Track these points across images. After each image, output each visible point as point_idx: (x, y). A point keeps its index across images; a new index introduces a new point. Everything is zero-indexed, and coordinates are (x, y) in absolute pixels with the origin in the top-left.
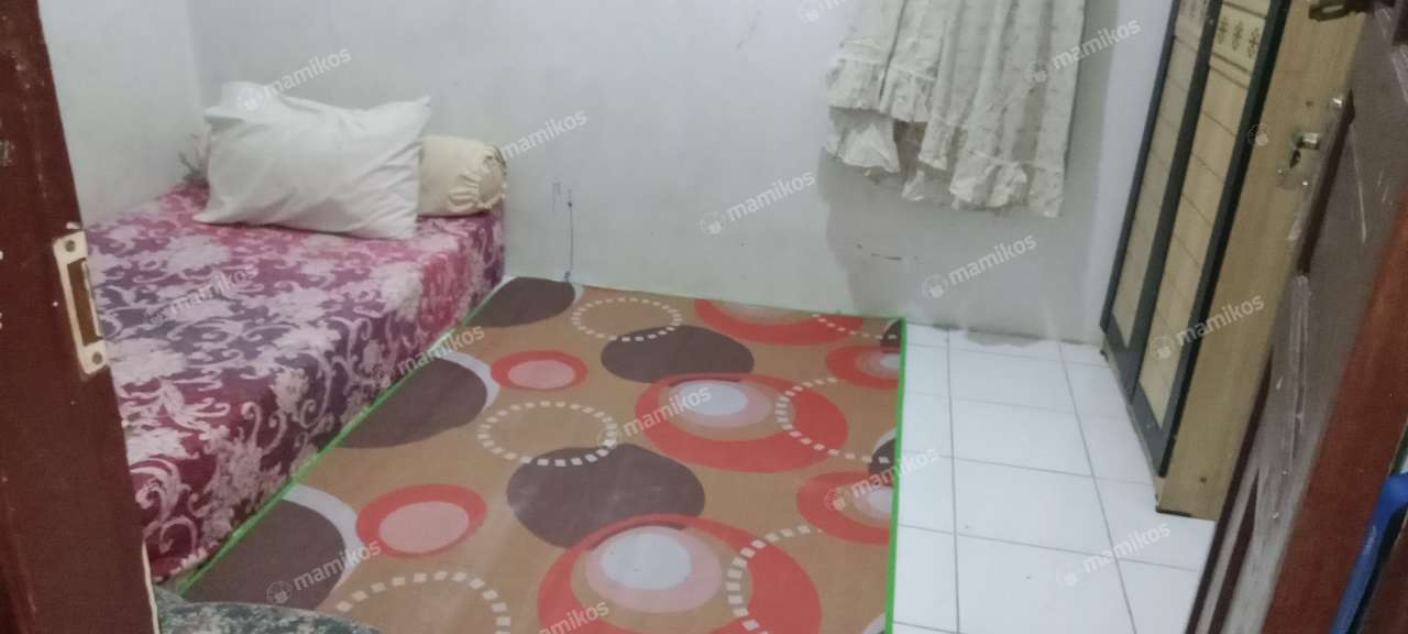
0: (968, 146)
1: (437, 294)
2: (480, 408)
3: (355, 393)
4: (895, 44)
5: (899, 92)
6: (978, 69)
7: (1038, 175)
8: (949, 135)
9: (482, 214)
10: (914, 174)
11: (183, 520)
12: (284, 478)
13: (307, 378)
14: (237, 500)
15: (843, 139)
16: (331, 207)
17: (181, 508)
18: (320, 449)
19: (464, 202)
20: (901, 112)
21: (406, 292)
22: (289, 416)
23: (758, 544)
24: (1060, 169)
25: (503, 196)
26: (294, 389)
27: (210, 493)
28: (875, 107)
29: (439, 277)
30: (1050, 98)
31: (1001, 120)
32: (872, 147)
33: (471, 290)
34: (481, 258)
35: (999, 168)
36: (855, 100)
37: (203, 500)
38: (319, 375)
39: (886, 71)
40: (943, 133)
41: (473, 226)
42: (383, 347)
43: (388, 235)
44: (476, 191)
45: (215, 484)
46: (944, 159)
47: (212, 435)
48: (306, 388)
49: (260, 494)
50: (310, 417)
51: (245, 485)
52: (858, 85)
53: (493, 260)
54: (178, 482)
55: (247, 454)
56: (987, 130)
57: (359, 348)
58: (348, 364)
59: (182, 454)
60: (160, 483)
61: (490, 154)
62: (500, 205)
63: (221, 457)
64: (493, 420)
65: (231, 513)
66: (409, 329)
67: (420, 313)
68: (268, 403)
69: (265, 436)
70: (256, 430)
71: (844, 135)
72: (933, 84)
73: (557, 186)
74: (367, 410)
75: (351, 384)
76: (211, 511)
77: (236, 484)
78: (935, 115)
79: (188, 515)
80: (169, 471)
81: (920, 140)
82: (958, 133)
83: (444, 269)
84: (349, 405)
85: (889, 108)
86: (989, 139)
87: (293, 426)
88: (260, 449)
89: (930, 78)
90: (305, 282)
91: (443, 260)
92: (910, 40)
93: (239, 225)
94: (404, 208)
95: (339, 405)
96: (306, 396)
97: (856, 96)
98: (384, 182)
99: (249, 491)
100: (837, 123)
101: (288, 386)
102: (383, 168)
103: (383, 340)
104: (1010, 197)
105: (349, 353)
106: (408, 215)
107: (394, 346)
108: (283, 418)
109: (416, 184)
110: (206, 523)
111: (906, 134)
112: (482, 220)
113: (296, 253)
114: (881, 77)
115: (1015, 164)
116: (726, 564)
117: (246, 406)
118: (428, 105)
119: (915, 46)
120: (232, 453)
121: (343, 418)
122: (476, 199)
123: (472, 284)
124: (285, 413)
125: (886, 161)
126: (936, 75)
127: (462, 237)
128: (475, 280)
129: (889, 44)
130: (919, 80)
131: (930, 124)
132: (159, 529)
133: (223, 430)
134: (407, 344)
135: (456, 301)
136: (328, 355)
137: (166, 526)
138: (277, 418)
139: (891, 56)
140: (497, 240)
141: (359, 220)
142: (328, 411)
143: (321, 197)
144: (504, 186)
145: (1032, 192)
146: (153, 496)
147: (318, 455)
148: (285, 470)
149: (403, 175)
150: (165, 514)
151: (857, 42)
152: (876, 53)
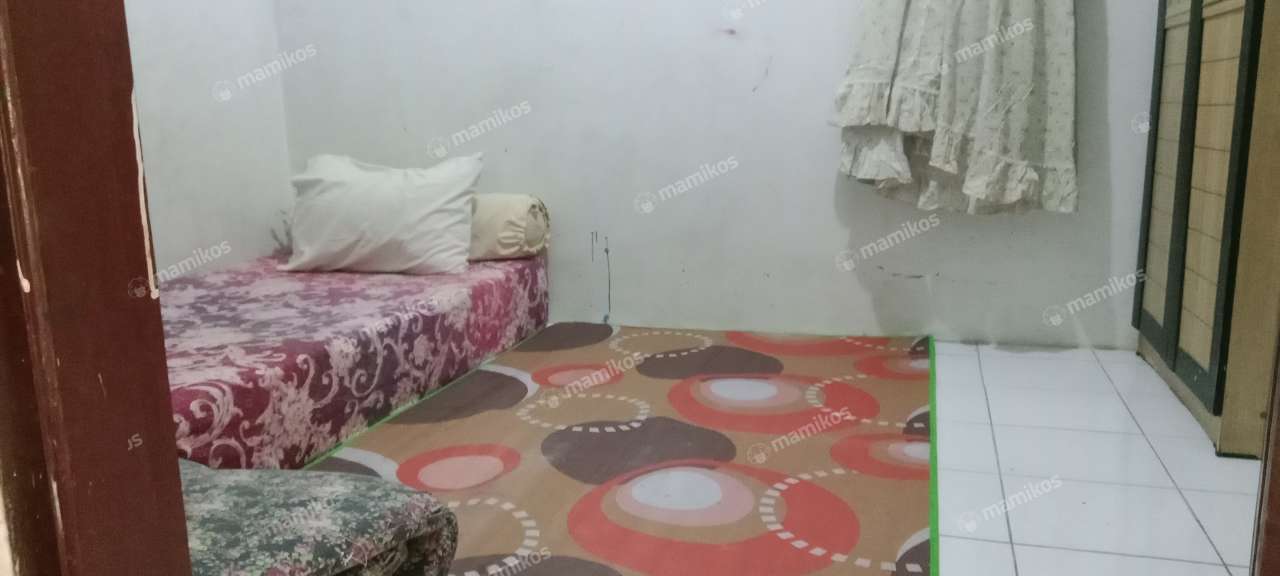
0: (976, 146)
1: (484, 314)
2: (522, 397)
3: (405, 379)
4: (897, 64)
5: (904, 107)
6: (978, 79)
7: (1050, 176)
8: (956, 141)
9: (528, 258)
10: (927, 184)
11: (233, 442)
12: (334, 438)
13: (359, 349)
14: (288, 444)
15: (855, 159)
16: (395, 247)
17: (232, 429)
18: (370, 424)
19: (513, 245)
20: (908, 125)
21: (455, 301)
22: (341, 379)
23: (792, 481)
24: (1070, 165)
25: (547, 245)
26: (347, 355)
27: (262, 425)
28: (883, 122)
29: (486, 297)
30: (1052, 101)
31: (1006, 119)
32: (885, 161)
33: (517, 322)
34: (526, 294)
35: (1008, 166)
36: (864, 118)
37: (256, 430)
38: (372, 349)
39: (891, 89)
40: (950, 139)
41: (519, 266)
42: (432, 345)
43: (443, 269)
44: (522, 235)
45: (266, 417)
46: (954, 163)
47: (269, 374)
48: (358, 357)
49: (310, 447)
50: (361, 387)
51: (296, 431)
52: (866, 104)
53: (536, 302)
54: (232, 405)
55: (299, 401)
56: (992, 129)
57: (410, 338)
58: (400, 349)
59: (238, 381)
60: (214, 400)
61: (534, 203)
62: (543, 252)
63: (275, 394)
64: (532, 406)
65: (281, 456)
66: (458, 337)
67: (468, 325)
68: (322, 359)
69: (317, 391)
70: (308, 381)
71: (856, 153)
72: (936, 96)
73: (595, 235)
74: (415, 401)
75: (399, 370)
76: (262, 444)
77: (287, 424)
78: (941, 122)
79: (238, 438)
80: (224, 392)
81: (929, 150)
82: (966, 141)
83: (490, 292)
84: (399, 390)
85: (897, 122)
86: (996, 139)
87: (344, 391)
88: (311, 401)
89: (933, 91)
90: (367, 298)
91: (491, 285)
92: (911, 59)
93: (315, 270)
94: (456, 246)
95: (389, 385)
96: (358, 365)
97: (865, 112)
98: (440, 223)
99: (299, 438)
100: (848, 144)
101: (343, 350)
102: (439, 211)
103: (432, 338)
104: (1023, 192)
105: (400, 341)
106: (460, 253)
107: (444, 349)
108: (336, 380)
109: (467, 227)
110: (255, 454)
111: (915, 145)
112: (528, 263)
113: (360, 283)
114: (887, 93)
115: (1026, 163)
116: (758, 496)
117: (301, 358)
118: (480, 159)
119: (915, 64)
120: (286, 395)
121: (393, 401)
122: (522, 242)
123: (517, 317)
124: (338, 374)
125: (898, 173)
126: (938, 88)
127: (508, 272)
128: (519, 313)
129: (892, 63)
130: (923, 94)
131: (938, 130)
132: (210, 444)
133: (279, 371)
134: (456, 351)
135: (502, 328)
136: (381, 335)
137: (216, 443)
138: (329, 376)
139: (894, 75)
140: (541, 285)
141: (418, 257)
142: (378, 387)
143: (385, 239)
144: (548, 236)
145: (1045, 193)
146: (205, 408)
147: (367, 429)
148: (335, 431)
149: (459, 217)
150: (216, 432)
151: (861, 66)
152: (879, 73)
